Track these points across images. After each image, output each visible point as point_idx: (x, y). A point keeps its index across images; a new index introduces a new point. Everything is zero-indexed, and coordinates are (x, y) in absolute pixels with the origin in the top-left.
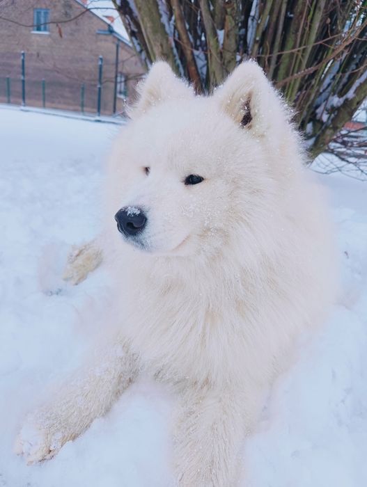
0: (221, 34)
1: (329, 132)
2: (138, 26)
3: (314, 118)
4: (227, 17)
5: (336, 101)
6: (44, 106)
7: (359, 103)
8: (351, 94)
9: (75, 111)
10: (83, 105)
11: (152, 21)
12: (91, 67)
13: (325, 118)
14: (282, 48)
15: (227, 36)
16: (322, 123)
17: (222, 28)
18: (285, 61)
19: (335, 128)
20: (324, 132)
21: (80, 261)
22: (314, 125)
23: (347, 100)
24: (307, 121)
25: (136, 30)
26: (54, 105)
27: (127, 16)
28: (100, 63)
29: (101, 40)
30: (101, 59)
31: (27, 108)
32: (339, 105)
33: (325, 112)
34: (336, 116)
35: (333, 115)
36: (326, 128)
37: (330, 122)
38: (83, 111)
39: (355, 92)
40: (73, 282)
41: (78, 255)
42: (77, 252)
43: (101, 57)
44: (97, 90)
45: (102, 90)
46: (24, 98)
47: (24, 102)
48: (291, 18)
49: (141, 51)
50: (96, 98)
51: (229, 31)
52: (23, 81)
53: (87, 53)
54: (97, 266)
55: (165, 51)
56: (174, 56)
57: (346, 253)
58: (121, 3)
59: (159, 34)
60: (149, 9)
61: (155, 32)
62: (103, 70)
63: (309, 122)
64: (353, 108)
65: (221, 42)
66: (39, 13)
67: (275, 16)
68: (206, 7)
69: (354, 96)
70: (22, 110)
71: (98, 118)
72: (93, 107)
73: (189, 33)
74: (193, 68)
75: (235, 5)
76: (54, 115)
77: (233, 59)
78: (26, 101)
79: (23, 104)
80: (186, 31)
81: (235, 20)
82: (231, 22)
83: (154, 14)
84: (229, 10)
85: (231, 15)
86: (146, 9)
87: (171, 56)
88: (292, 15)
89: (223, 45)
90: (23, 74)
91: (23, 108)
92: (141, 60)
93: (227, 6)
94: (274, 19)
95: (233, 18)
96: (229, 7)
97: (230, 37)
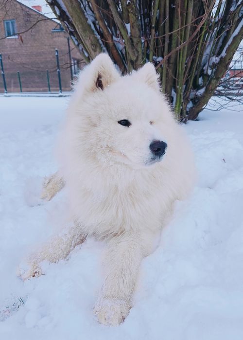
0: (128, 26)
1: (214, 82)
2: (74, 28)
3: (202, 74)
4: (130, 14)
5: (215, 60)
6: (21, 91)
7: (231, 59)
8: (223, 54)
9: (44, 91)
10: (49, 86)
11: (82, 24)
12: (51, 57)
13: (209, 72)
14: (171, 29)
15: (132, 27)
16: (207, 75)
17: (128, 22)
18: (175, 38)
19: (218, 79)
20: (210, 82)
21: (50, 186)
22: (203, 78)
23: (221, 58)
24: (198, 76)
25: (73, 30)
26: (28, 89)
27: (65, 22)
28: (56, 54)
29: (56, 37)
30: (57, 51)
31: (9, 94)
32: (217, 62)
33: (209, 68)
34: (217, 70)
35: (214, 70)
36: (212, 79)
37: (213, 74)
38: (50, 91)
39: (226, 52)
40: (48, 199)
41: (49, 183)
42: (47, 181)
43: (56, 49)
44: (57, 73)
45: (61, 73)
46: (6, 88)
47: (6, 90)
48: (174, 8)
49: (79, 44)
50: (57, 79)
51: (133, 24)
52: (3, 75)
53: (47, 47)
54: (62, 188)
55: (94, 42)
56: (101, 45)
57: (224, 160)
58: (60, 13)
59: (88, 32)
60: (78, 16)
61: (84, 31)
62: (59, 58)
63: (200, 77)
64: (227, 63)
65: (129, 31)
66: (7, 23)
67: (162, 9)
68: (115, 9)
69: (226, 54)
70: (5, 96)
71: (60, 94)
72: (57, 87)
73: (108, 28)
74: (115, 51)
75: (133, 6)
76: (29, 96)
77: (139, 42)
78: (7, 89)
79: (5, 91)
80: (106, 26)
81: (135, 16)
82: (132, 17)
83: (82, 19)
84: (130, 10)
85: (132, 13)
86: (76, 16)
87: (98, 45)
88: (174, 6)
89: (131, 33)
90: (3, 70)
91: (6, 94)
92: (79, 50)
93: (128, 7)
94: (163, 11)
95: (134, 14)
96: (130, 8)
97: (135, 27)
